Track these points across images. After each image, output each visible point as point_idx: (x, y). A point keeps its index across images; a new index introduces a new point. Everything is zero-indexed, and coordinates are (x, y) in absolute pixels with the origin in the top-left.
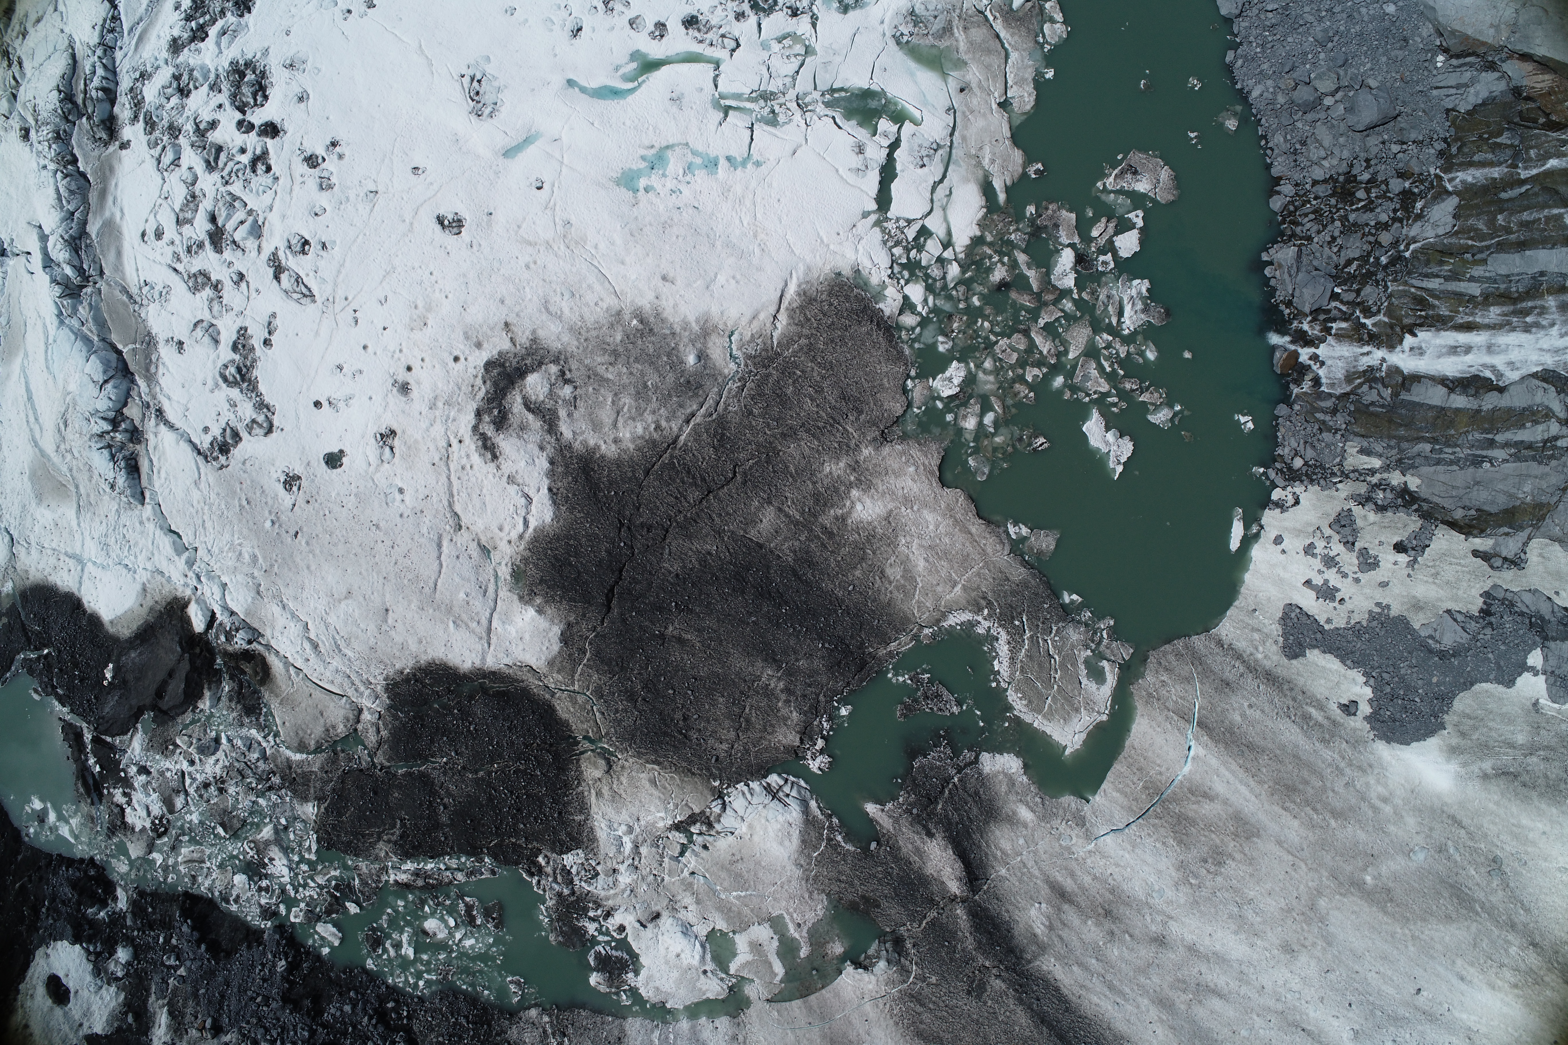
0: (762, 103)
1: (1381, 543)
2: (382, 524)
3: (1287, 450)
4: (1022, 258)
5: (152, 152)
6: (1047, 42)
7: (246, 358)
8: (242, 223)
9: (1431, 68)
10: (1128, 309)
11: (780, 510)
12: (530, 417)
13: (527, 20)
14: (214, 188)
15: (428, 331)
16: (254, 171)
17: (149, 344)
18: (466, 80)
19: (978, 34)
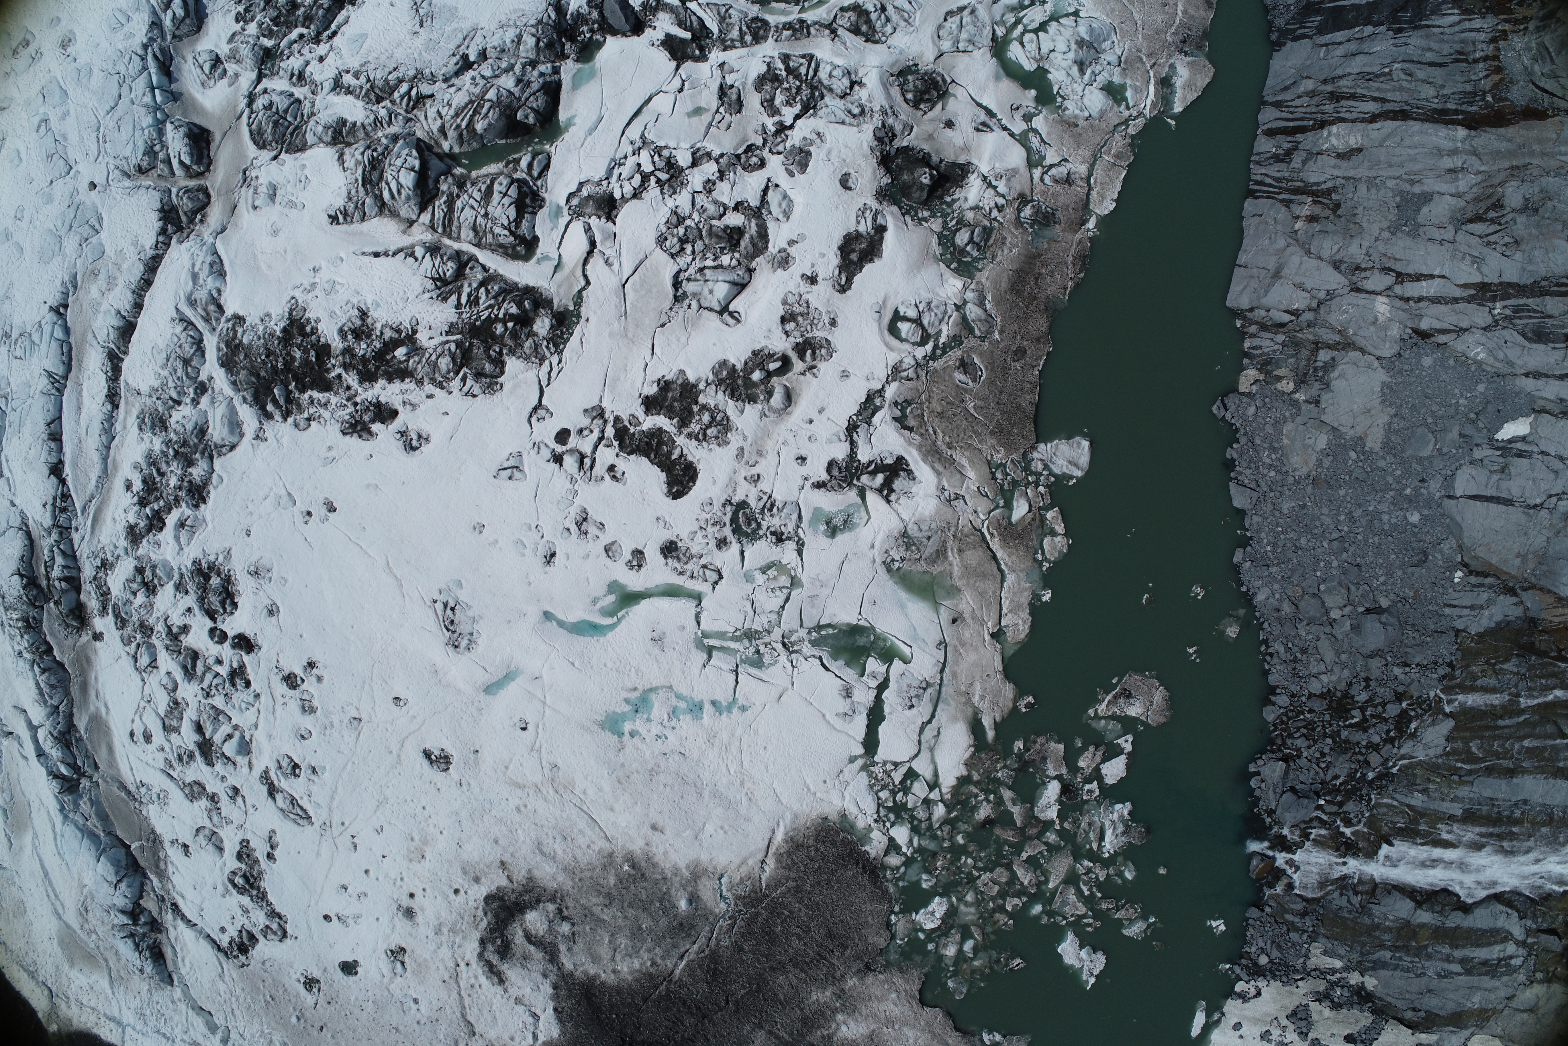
0: (746, 642)
1: (1333, 1035)
2: (401, 1028)
3: (1253, 949)
4: (1007, 794)
5: (127, 649)
6: (1046, 560)
7: (252, 868)
8: (230, 736)
9: (1448, 585)
10: (1109, 834)
11: (770, 1032)
12: (532, 948)
13: (496, 541)
14: (196, 700)
15: (426, 864)
16: (234, 685)
17: (154, 841)
18: (439, 606)
19: (974, 556)
